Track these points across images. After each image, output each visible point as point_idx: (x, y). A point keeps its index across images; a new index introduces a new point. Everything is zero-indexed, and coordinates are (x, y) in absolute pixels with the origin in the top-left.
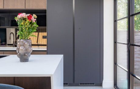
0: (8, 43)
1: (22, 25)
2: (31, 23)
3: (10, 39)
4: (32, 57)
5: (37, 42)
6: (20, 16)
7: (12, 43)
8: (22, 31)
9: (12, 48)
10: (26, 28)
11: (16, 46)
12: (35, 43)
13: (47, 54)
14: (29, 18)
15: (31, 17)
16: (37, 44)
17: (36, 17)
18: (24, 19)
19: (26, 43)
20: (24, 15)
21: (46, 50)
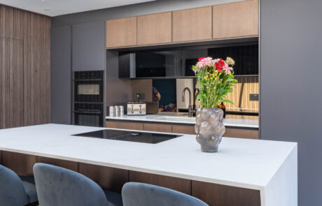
1: (205, 82)
2: (223, 76)
3: (183, 100)
5: (240, 106)
7: (187, 107)
8: (205, 92)
9: (187, 118)
10: (213, 86)
11: (194, 115)
12: (235, 108)
14: (219, 66)
15: (223, 64)
16: (238, 110)
17: (233, 62)
18: (209, 69)
19: (213, 116)
20: (208, 61)
21: (257, 126)
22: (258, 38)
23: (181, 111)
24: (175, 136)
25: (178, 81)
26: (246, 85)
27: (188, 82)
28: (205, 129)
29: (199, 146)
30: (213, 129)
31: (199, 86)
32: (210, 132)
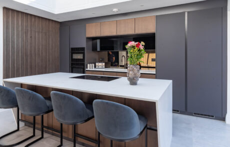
0: (120, 64)
1: (131, 53)
2: (139, 50)
3: (122, 61)
4: (141, 81)
5: (147, 64)
6: (129, 45)
7: (123, 64)
8: (131, 57)
9: (123, 69)
10: (135, 55)
11: (127, 68)
12: (145, 65)
13: (156, 78)
14: (138, 46)
15: (139, 45)
16: (147, 65)
17: (144, 44)
18: (133, 47)
19: (135, 69)
20: (133, 43)
21: (155, 73)
22: (155, 33)
23: (121, 66)
24: (118, 78)
25: (120, 52)
26: (150, 54)
27: (124, 53)
28: (131, 74)
29: (129, 82)
30: (135, 74)
31: (129, 55)
32: (134, 76)
